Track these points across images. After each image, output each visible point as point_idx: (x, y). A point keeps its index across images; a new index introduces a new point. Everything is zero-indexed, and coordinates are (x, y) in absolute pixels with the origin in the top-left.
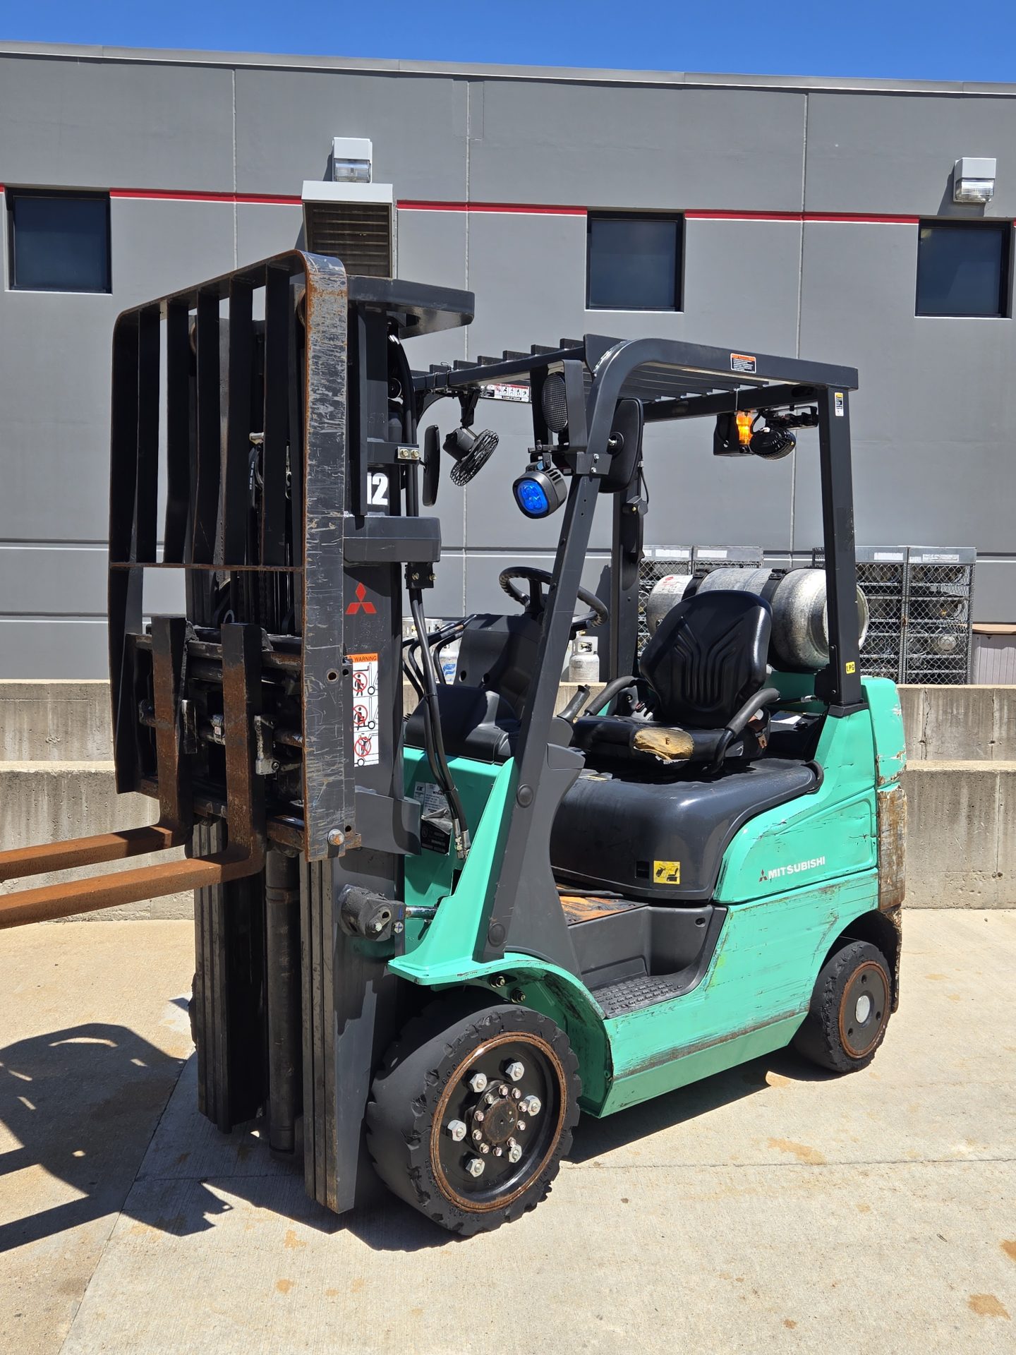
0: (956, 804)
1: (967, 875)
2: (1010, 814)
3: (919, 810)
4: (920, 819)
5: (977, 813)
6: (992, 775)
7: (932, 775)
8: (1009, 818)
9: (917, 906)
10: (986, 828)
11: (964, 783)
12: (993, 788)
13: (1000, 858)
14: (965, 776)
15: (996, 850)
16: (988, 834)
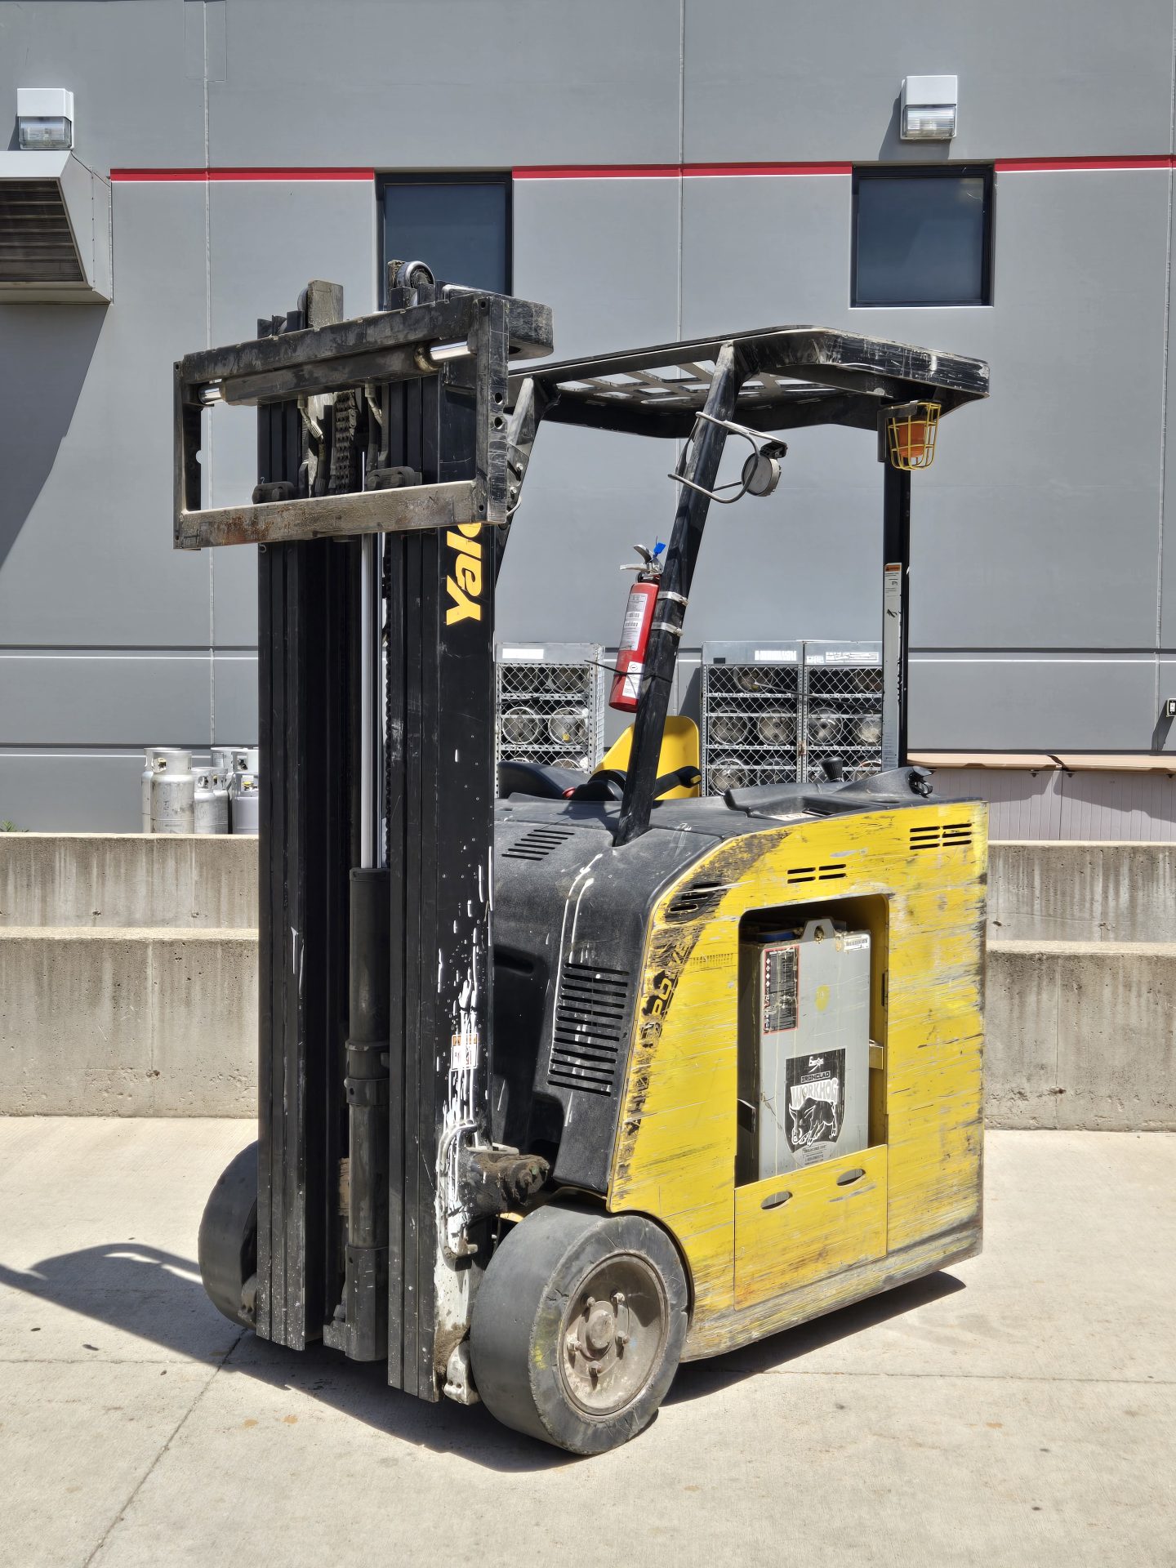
0: (97, 981)
1: (113, 1074)
2: (167, 994)
3: (50, 989)
4: (51, 1001)
5: (124, 993)
6: (142, 944)
7: (66, 945)
8: (167, 1000)
9: (49, 1112)
10: (137, 1013)
11: (106, 954)
12: (144, 962)
13: (156, 1052)
14: (107, 946)
15: (150, 1041)
16: (139, 1021)
